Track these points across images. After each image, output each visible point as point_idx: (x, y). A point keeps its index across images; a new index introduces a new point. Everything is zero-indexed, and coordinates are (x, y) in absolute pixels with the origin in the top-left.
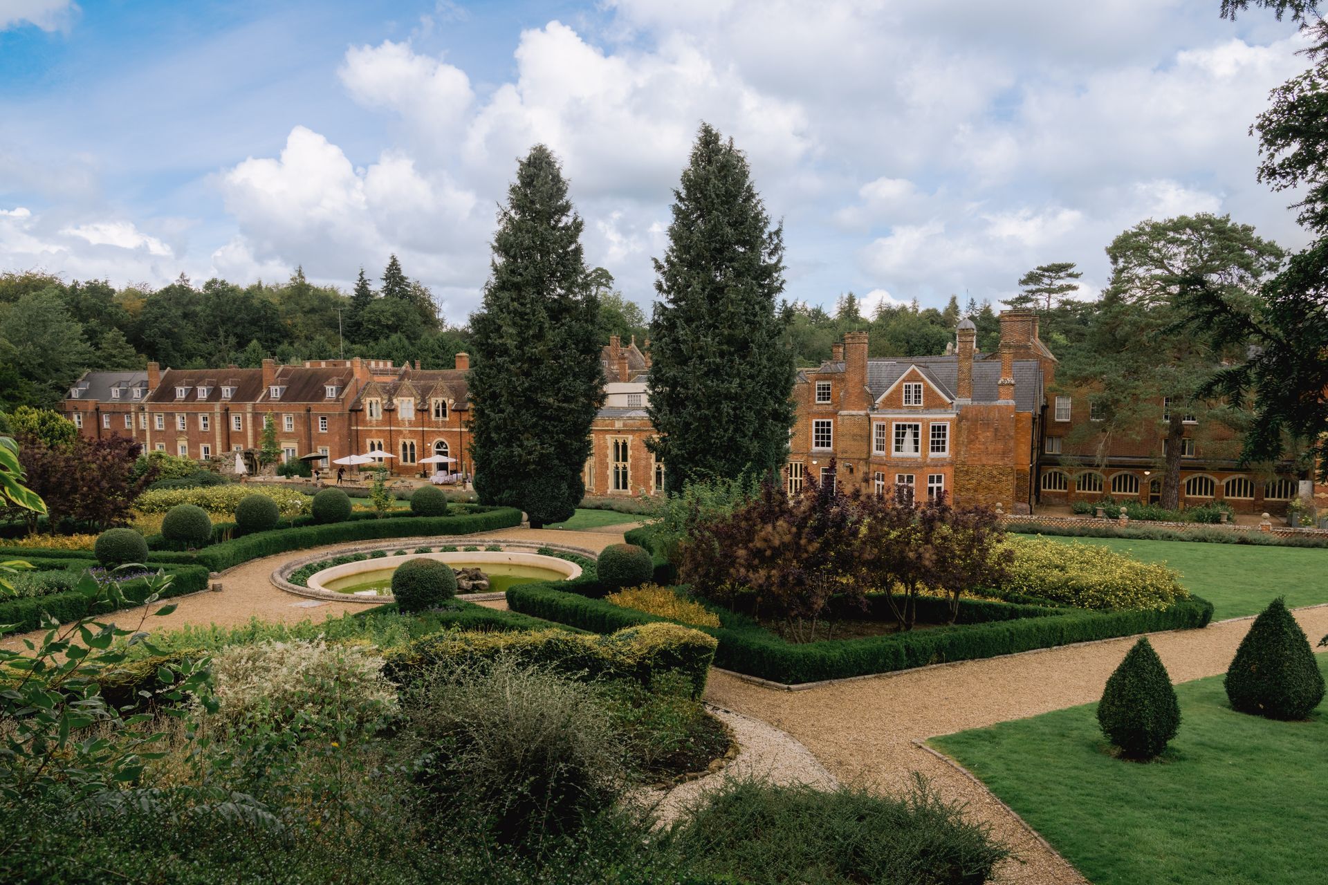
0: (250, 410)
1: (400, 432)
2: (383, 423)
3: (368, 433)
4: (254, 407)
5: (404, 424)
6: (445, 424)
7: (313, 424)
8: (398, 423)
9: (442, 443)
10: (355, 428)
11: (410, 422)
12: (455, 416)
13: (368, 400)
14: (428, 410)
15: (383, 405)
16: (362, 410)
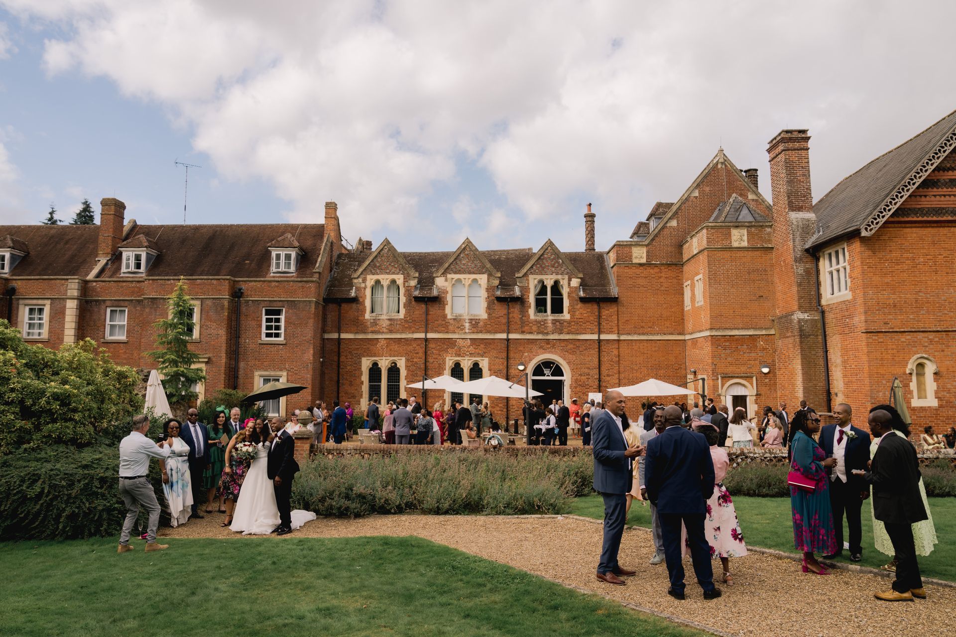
0: (75, 293)
1: (451, 343)
2: (408, 324)
3: (368, 347)
4: (85, 286)
5: (461, 328)
6: (559, 326)
7: (247, 324)
8: (445, 326)
9: (548, 364)
10: (335, 336)
11: (475, 323)
12: (584, 311)
13: (371, 279)
14: (520, 301)
15: (408, 290)
16: (355, 300)
